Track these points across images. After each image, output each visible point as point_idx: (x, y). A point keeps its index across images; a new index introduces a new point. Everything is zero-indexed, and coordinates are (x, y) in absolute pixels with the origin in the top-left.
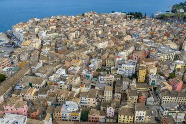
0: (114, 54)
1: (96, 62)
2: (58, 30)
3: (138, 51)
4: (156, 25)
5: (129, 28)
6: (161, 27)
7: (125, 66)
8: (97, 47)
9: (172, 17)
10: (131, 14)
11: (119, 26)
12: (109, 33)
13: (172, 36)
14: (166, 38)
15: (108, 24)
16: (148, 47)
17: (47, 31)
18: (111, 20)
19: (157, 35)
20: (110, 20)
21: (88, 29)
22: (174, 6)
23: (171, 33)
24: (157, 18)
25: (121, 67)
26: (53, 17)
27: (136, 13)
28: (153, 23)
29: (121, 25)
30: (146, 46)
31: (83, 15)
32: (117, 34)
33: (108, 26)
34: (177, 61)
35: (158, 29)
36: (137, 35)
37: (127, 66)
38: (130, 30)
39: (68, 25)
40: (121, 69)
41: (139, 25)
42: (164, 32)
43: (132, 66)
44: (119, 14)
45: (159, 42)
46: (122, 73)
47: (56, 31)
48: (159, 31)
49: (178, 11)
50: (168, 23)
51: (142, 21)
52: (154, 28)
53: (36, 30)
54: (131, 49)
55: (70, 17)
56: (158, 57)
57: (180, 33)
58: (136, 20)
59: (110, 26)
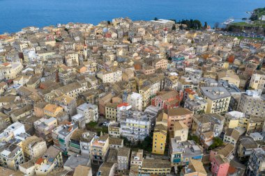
0: (121, 97)
1: (87, 110)
2: (58, 47)
3: (168, 90)
4: (216, 41)
5: (171, 47)
6: (224, 45)
7: (132, 121)
8: (101, 81)
9: (248, 28)
10: (184, 22)
11: (157, 43)
12: (136, 54)
13: (237, 62)
14: (226, 65)
15: (140, 39)
16: (187, 83)
17: (39, 48)
18: (146, 33)
19: (212, 59)
20: (144, 33)
21: (104, 46)
22: (256, 10)
23: (236, 57)
24: (224, 30)
25: (125, 124)
26: (60, 25)
27: (191, 20)
28: (212, 38)
29: (161, 40)
30: (184, 82)
31: (109, 23)
32: (148, 57)
33: (138, 42)
34: (233, 113)
35: (217, 48)
36: (179, 59)
37: (134, 122)
38: (172, 49)
39: (77, 39)
40: (124, 127)
41: (189, 41)
42: (226, 55)
43: (143, 123)
44: (164, 21)
45: (210, 73)
46: (126, 134)
47: (53, 49)
48: (219, 53)
49: (260, 18)
50: (236, 39)
51: (195, 35)
52: (211, 47)
53: (23, 46)
54: (155, 87)
55: (85, 26)
56: (198, 104)
57: (251, 57)
58: (187, 32)
59: (141, 42)
